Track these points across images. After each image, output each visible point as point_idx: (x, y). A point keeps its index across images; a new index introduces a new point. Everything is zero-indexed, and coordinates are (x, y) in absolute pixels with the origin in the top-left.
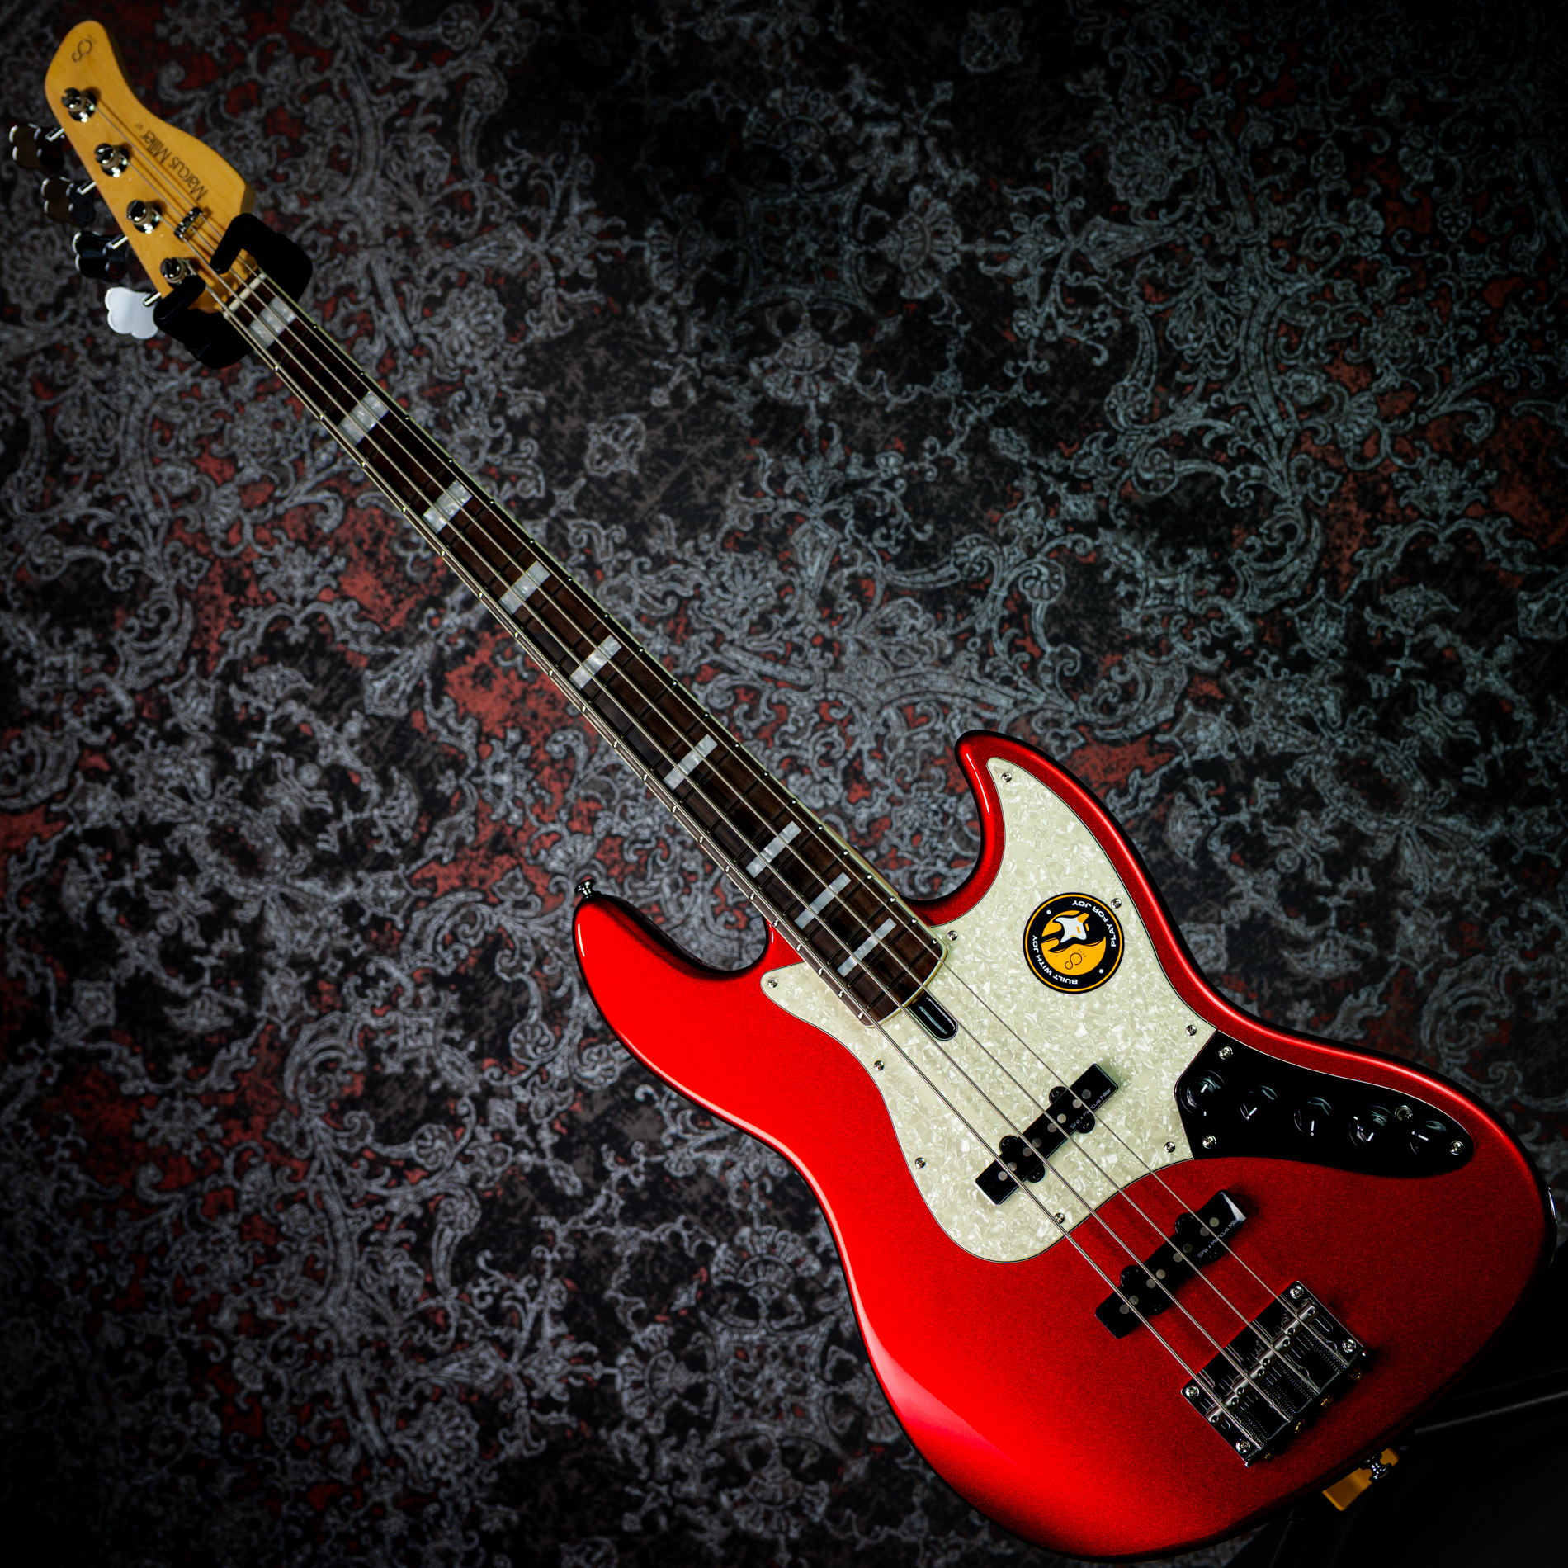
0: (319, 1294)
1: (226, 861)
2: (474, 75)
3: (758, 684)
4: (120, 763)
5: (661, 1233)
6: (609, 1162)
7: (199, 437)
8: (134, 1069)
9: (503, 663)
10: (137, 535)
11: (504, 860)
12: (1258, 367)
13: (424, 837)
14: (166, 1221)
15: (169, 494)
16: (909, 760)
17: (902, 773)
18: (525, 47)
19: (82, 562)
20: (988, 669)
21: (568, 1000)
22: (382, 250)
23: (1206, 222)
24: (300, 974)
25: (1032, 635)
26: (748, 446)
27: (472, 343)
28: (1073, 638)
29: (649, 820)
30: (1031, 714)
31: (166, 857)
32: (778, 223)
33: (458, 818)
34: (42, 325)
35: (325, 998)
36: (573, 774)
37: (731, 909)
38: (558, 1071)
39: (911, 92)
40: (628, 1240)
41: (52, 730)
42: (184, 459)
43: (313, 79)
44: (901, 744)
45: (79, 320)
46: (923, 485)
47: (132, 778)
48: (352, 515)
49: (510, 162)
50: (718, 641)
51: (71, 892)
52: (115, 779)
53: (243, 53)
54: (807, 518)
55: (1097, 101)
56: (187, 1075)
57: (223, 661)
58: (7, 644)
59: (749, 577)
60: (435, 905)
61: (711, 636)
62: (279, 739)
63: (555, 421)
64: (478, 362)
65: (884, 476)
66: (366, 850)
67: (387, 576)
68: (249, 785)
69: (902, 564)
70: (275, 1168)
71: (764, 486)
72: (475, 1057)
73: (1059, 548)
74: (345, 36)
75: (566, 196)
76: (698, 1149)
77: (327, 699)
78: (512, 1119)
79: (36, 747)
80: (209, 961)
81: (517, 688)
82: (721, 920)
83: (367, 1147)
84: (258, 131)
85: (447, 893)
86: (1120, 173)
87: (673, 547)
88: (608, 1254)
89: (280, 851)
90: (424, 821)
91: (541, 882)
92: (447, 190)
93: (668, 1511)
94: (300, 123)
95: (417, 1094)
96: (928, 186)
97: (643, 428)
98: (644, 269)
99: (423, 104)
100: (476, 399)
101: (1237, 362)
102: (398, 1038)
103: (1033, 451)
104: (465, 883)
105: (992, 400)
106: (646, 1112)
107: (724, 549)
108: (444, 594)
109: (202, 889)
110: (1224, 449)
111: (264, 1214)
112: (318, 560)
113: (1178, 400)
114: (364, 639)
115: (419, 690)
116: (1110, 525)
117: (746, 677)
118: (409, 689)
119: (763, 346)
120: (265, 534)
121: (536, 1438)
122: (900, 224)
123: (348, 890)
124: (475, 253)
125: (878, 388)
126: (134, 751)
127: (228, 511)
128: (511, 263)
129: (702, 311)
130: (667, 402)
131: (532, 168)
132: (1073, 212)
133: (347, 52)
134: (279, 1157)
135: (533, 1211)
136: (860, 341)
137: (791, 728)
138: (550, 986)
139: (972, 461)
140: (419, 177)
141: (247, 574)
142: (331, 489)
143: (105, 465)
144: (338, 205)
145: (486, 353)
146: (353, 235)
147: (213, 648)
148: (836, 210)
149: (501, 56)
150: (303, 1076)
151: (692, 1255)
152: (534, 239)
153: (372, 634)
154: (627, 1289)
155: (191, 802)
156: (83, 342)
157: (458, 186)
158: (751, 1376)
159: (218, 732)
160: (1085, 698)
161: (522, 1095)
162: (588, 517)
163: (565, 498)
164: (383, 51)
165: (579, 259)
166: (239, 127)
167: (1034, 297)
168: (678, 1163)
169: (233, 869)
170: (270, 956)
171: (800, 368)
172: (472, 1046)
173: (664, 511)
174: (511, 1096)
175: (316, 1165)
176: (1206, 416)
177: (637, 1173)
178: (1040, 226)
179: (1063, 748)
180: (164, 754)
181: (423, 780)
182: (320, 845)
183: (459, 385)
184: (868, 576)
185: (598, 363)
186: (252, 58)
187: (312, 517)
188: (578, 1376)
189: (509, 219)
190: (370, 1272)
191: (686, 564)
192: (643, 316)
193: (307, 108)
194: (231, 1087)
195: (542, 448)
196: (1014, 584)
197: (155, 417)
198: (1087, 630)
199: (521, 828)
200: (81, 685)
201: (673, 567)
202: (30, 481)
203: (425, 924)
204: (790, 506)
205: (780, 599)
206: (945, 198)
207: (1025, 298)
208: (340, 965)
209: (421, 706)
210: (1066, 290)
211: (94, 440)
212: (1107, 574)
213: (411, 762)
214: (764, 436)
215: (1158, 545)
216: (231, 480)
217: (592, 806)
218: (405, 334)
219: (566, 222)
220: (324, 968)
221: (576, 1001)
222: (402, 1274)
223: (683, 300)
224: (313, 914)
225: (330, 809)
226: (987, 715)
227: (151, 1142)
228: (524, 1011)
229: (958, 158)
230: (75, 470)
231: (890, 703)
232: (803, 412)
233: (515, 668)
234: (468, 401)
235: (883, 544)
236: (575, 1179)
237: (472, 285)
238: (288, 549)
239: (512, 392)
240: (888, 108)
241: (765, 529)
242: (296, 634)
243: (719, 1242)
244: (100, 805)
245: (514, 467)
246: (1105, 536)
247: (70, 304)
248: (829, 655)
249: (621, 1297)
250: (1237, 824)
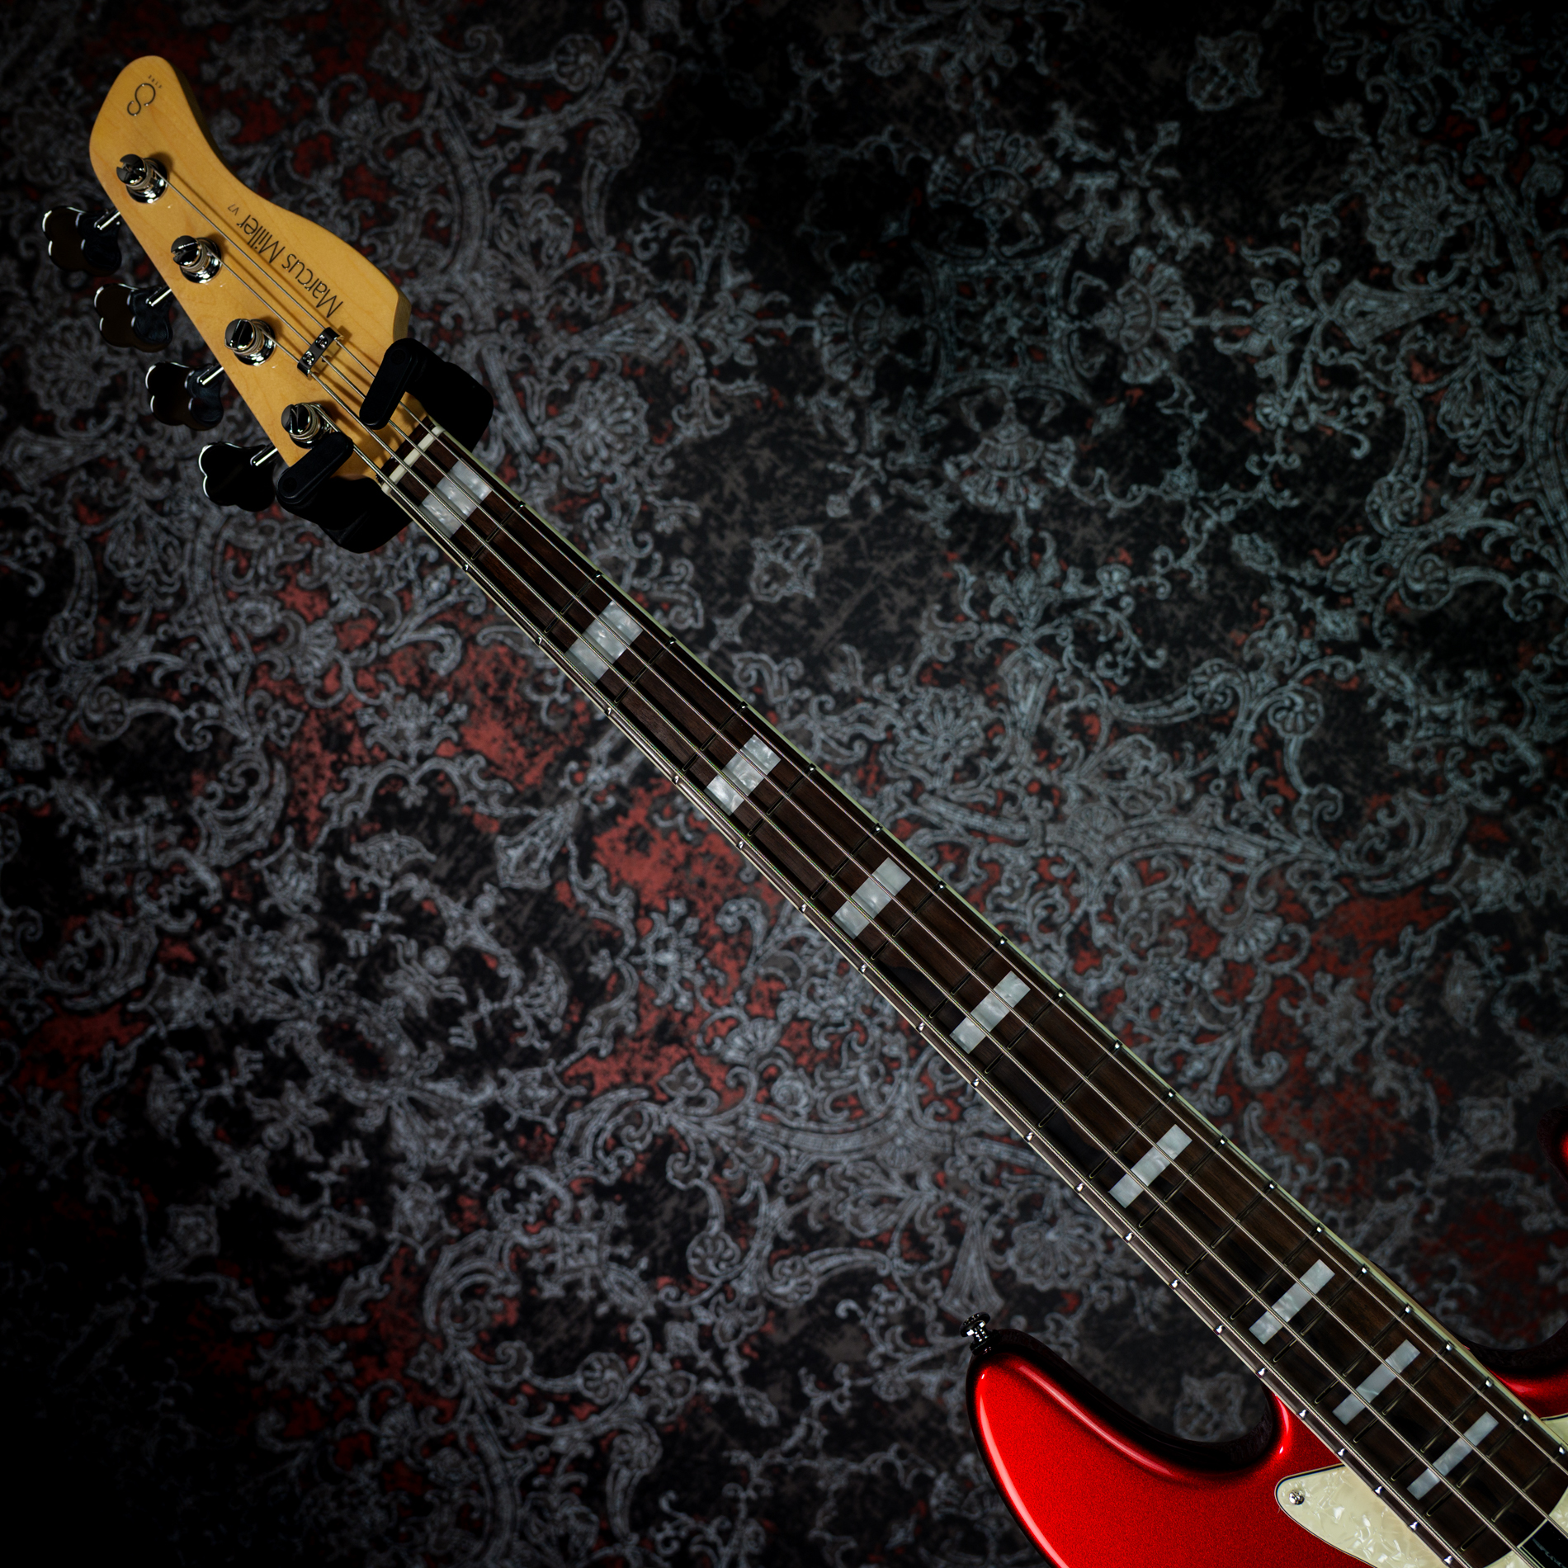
0: (477, 1547)
1: (341, 1062)
2: (598, 122)
3: (966, 840)
4: (208, 953)
5: (872, 1464)
6: (808, 1388)
7: (282, 566)
8: (245, 1303)
9: (662, 824)
10: (213, 685)
11: (672, 1051)
12: (1546, 456)
13: (576, 1028)
14: (293, 1473)
15: (248, 634)
16: (1146, 923)
17: (1137, 938)
18: (658, 86)
19: (147, 718)
20: (1234, 815)
21: (754, 1207)
22: (494, 337)
23: (1484, 285)
24: (437, 1189)
25: (1286, 776)
26: (944, 562)
27: (609, 446)
28: (1332, 776)
29: (842, 1000)
30: (1286, 865)
31: (270, 1060)
32: (972, 296)
33: (615, 1004)
34: (83, 436)
35: (468, 1215)
36: (750, 950)
37: (940, 1099)
38: (745, 1288)
39: (1130, 135)
40: (834, 1473)
41: (124, 916)
42: (265, 593)
43: (400, 129)
44: (1135, 905)
45: (127, 428)
46: (1154, 603)
47: (223, 970)
48: (472, 654)
49: (646, 227)
50: (916, 791)
51: (158, 1103)
52: (203, 971)
53: (312, 98)
54: (1017, 645)
55: (1353, 142)
56: (308, 1307)
57: (326, 830)
58: (62, 817)
59: (951, 715)
60: (594, 1105)
61: (907, 786)
62: (398, 920)
63: (713, 538)
64: (616, 469)
65: (1107, 594)
66: (508, 1045)
67: (519, 725)
68: (364, 974)
69: (1132, 696)
70: (418, 1409)
71: (966, 608)
72: (647, 1276)
73: (1315, 673)
74: (436, 75)
75: (716, 267)
76: (912, 1370)
77: (453, 871)
78: (694, 1343)
79: (105, 938)
80: (328, 1177)
81: (680, 852)
82: (930, 1111)
83: (525, 1382)
84: (335, 193)
85: (606, 1091)
86: (1381, 229)
87: (859, 682)
88: (812, 1489)
89: (405, 1049)
90: (576, 1009)
91: (717, 1074)
92: (570, 263)
94: (386, 183)
95: (581, 1320)
96: (1153, 248)
97: (819, 543)
98: (813, 354)
99: (537, 158)
100: (617, 513)
101: (1522, 449)
102: (556, 1257)
103: (1283, 561)
104: (627, 1079)
105: (1233, 502)
106: (849, 1331)
107: (919, 683)
108: (588, 744)
109: (315, 1096)
110: (1507, 554)
111: (409, 1461)
112: (434, 708)
113: (1453, 497)
114: (494, 800)
115: (562, 857)
116: (1374, 646)
117: (951, 833)
118: (551, 856)
119: (959, 444)
120: (368, 680)
122: (1120, 292)
123: (489, 1091)
124: (608, 338)
125: (1098, 491)
126: (225, 939)
127: (322, 653)
128: (651, 350)
129: (885, 403)
130: (846, 512)
131: (673, 234)
132: (1326, 276)
133: (441, 96)
134: (421, 1396)
135: (723, 1445)
136: (1075, 435)
137: (1005, 889)
138: (732, 1193)
139: (1211, 573)
140: (536, 247)
141: (349, 726)
142: (445, 624)
143: (170, 602)
144: (437, 284)
145: (626, 458)
146: (457, 318)
147: (313, 815)
148: (1043, 279)
149: (630, 99)
150: (446, 1305)
151: (908, 1486)
152: (679, 319)
153: (503, 794)
154: (833, 1527)
155: (296, 996)
156: (133, 455)
157: (584, 257)
159: (323, 913)
160: (1348, 845)
161: (704, 1317)
162: (757, 650)
163: (728, 629)
164: (484, 94)
165: (735, 344)
166: (311, 190)
167: (1281, 379)
168: (889, 1386)
169: (351, 1071)
170: (399, 1169)
171: (1005, 469)
172: (644, 1263)
173: (847, 640)
174: (692, 1318)
175: (466, 1403)
176: (1486, 515)
177: (841, 1399)
178: (1286, 294)
179: (1322, 904)
180: (260, 940)
181: (573, 963)
182: (454, 1041)
183: (595, 497)
184: (1091, 711)
185: (762, 467)
186: (323, 104)
187: (425, 657)
189: (647, 296)
190: (535, 1521)
191: (876, 702)
192: (814, 410)
193: (394, 165)
194: (362, 1320)
195: (698, 570)
196: (1263, 716)
197: (227, 543)
198: (1349, 768)
199: (690, 1014)
200: (156, 863)
201: (861, 705)
202: (79, 624)
203: (582, 1127)
204: (997, 631)
205: (988, 740)
206: (1173, 263)
207: (1270, 380)
208: (483, 1176)
209: (566, 876)
210: (1319, 370)
211: (154, 572)
212: (1372, 702)
213: (557, 941)
214: (964, 549)
215: (1432, 667)
216: (325, 616)
217: (774, 985)
218: (527, 437)
219: (717, 298)
220: (465, 1181)
221: (763, 1208)
222: (573, 1522)
223: (861, 390)
224: (449, 1119)
225: (463, 999)
226: (1235, 868)
227: (270, 1385)
228: (703, 1222)
229: (1187, 214)
230: (133, 608)
231: (1121, 857)
232: (1009, 520)
233: (676, 829)
234: (607, 516)
235: (1109, 674)
236: (770, 1408)
237: (606, 377)
238: (396, 697)
239: (659, 503)
240: (1102, 155)
241: (968, 659)
242: (412, 796)
243: (939, 1471)
244: (187, 1003)
245: (668, 592)
246: (1369, 658)
247: (115, 409)
248: (1048, 805)
249: (828, 1537)
250: (1526, 985)
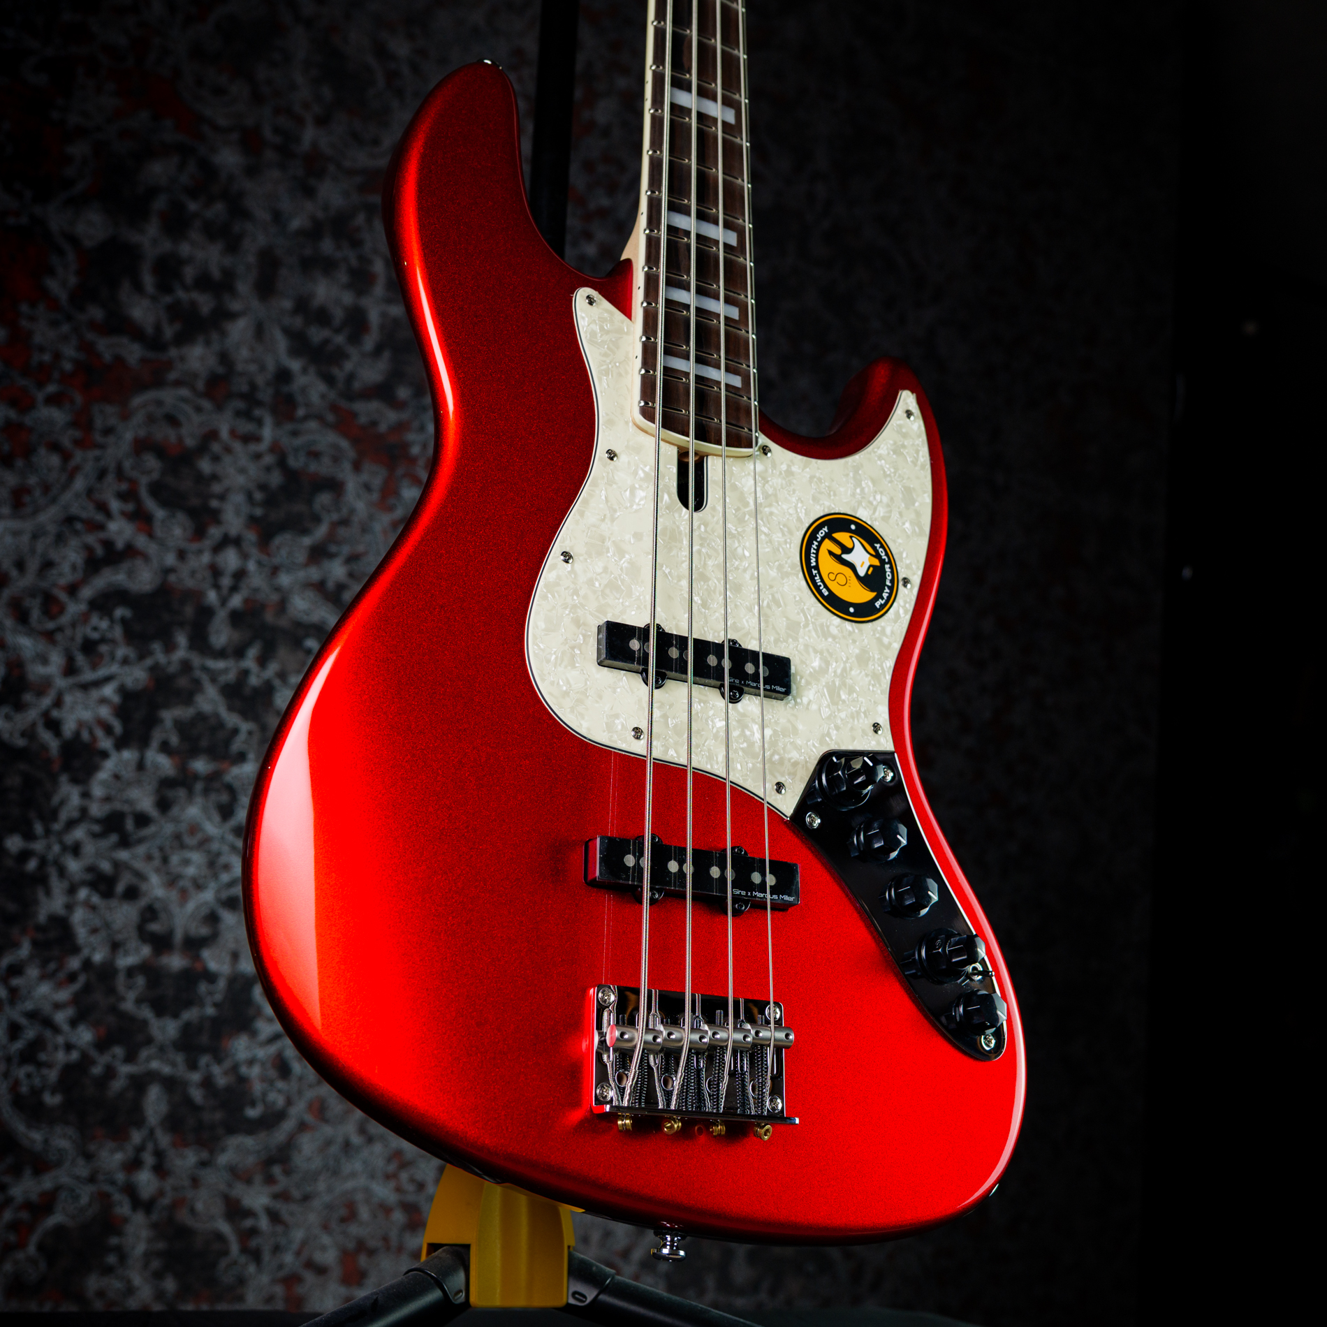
0: (6, 511)
4: (265, 160)
5: (232, 719)
6: (251, 653)
8: (67, 279)
13: (363, 397)
19: (368, 68)
21: (331, 556)
24: (219, 364)
31: (227, 225)
33: (389, 412)
35: (217, 392)
38: (285, 580)
40: (210, 700)
41: (253, 100)
47: (262, 173)
51: (156, 167)
52: (252, 160)
56: (92, 321)
60: (328, 431)
62: (354, 264)
66: (329, 363)
68: (313, 259)
70: (73, 424)
72: (252, 518)
78: (231, 569)
79: (233, 93)
80: (181, 294)
83: (138, 481)
88: (191, 695)
89: (287, 304)
90: (373, 391)
93: (43, 862)
95: (200, 494)
102: (226, 458)
109: (225, 263)
111: (34, 436)
121: (23, 734)
123: (295, 365)
126: (279, 167)
134: (83, 422)
135: (181, 625)
138: (331, 538)
150: (152, 407)
151: (234, 748)
154: (177, 723)
155: (275, 224)
158: (183, 846)
159: (331, 219)
161: (251, 566)
169: (254, 278)
170: (215, 336)
172: (258, 512)
174: (246, 559)
175: (98, 452)
177: (258, 676)
181: (396, 376)
182: (310, 330)
188: (91, 733)
190: (51, 538)
194: (107, 360)
199: (411, 457)
200: (295, 106)
203: (311, 432)
208: (245, 389)
213: (400, 361)
220: (235, 379)
221: (336, 562)
222: (67, 563)
224: (264, 350)
225: (336, 323)
227: (22, 321)
228: (305, 532)
236: (223, 638)
243: (254, 761)
244: (229, 158)
249: (169, 724)
